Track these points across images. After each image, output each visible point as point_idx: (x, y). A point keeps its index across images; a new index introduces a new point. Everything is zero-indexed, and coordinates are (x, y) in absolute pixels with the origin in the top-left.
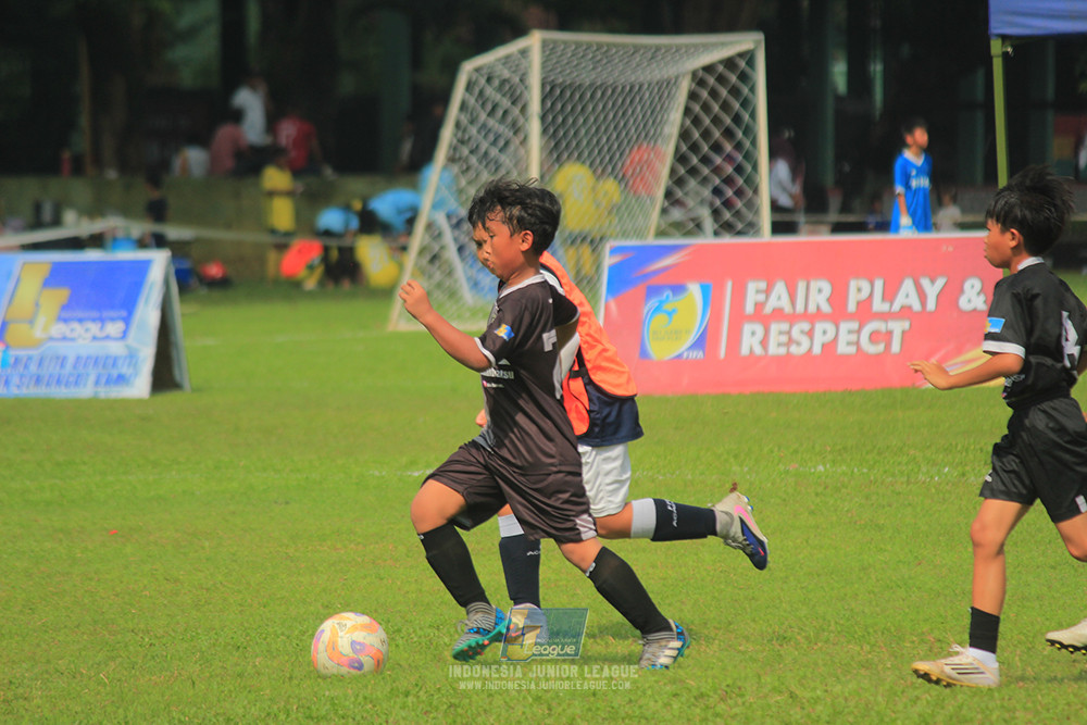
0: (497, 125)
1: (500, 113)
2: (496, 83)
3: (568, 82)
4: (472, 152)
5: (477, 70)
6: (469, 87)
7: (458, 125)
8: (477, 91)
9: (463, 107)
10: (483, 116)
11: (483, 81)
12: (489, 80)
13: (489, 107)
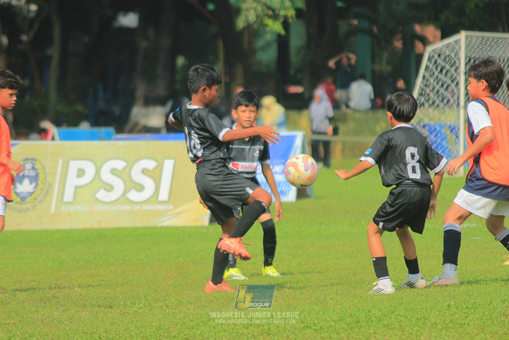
0: (443, 78)
1: (444, 72)
2: (443, 57)
3: (477, 57)
4: (431, 91)
5: (433, 51)
6: (429, 60)
7: (424, 77)
8: (433, 61)
9: (427, 68)
10: (436, 73)
11: (436, 56)
12: (439, 56)
13: (439, 69)
